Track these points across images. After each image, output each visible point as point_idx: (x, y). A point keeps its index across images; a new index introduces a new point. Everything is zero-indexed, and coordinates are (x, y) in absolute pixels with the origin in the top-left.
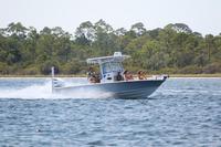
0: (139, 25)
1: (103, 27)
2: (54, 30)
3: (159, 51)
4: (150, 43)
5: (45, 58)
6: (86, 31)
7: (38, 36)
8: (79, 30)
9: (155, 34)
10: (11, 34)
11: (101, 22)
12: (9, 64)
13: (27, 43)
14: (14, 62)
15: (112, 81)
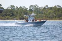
0: (47, 6)
1: (37, 6)
2: (23, 7)
3: (52, 13)
4: (50, 11)
5: (20, 15)
6: (32, 7)
7: (18, 9)
8: (30, 7)
9: (51, 8)
10: (11, 8)
11: (36, 5)
12: (10, 17)
13: (15, 11)
14: (12, 16)
15: (31, 22)
